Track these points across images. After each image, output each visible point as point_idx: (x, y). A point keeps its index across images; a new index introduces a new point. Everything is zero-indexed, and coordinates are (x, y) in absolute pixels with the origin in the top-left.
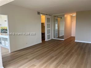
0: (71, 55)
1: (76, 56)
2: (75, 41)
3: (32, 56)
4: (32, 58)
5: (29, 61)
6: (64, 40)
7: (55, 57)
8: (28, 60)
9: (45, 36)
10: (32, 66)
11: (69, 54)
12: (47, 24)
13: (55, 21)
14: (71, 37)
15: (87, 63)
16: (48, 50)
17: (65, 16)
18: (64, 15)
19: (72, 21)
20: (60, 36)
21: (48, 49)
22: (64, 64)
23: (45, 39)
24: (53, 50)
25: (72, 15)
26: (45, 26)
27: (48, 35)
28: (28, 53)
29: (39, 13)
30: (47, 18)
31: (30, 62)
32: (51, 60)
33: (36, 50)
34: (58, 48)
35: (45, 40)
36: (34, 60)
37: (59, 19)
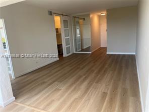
0: (105, 71)
1: (111, 72)
2: (107, 53)
3: (50, 79)
4: (51, 81)
5: (49, 85)
6: (90, 53)
7: (84, 76)
8: (47, 84)
9: (62, 49)
10: (55, 90)
11: (102, 71)
12: (65, 30)
13: (75, 26)
14: (101, 48)
15: (126, 78)
16: (71, 70)
17: (91, 16)
18: (89, 15)
19: (100, 24)
20: (84, 48)
21: (72, 67)
22: (97, 83)
23: (62, 54)
24: (78, 68)
25: (99, 14)
26: (61, 34)
27: (67, 48)
28: (44, 76)
29: (51, 13)
30: (64, 21)
31: (51, 86)
32: (80, 80)
33: (53, 71)
34: (84, 64)
35: (64, 56)
36: (56, 83)
37: (81, 21)
